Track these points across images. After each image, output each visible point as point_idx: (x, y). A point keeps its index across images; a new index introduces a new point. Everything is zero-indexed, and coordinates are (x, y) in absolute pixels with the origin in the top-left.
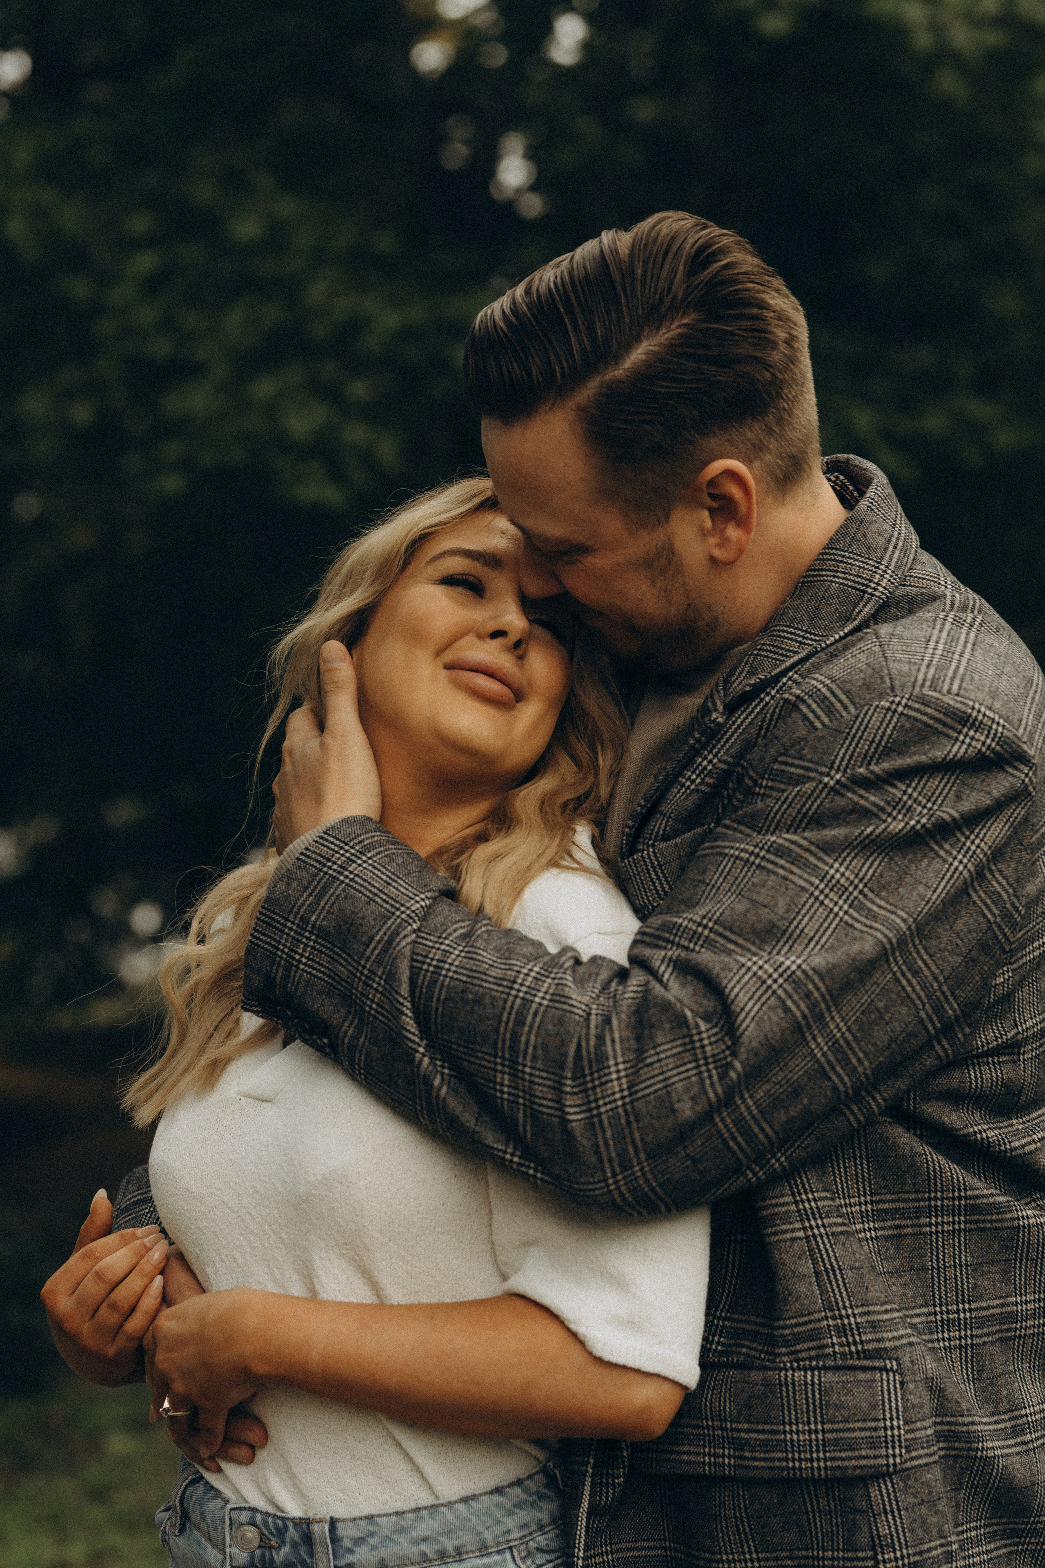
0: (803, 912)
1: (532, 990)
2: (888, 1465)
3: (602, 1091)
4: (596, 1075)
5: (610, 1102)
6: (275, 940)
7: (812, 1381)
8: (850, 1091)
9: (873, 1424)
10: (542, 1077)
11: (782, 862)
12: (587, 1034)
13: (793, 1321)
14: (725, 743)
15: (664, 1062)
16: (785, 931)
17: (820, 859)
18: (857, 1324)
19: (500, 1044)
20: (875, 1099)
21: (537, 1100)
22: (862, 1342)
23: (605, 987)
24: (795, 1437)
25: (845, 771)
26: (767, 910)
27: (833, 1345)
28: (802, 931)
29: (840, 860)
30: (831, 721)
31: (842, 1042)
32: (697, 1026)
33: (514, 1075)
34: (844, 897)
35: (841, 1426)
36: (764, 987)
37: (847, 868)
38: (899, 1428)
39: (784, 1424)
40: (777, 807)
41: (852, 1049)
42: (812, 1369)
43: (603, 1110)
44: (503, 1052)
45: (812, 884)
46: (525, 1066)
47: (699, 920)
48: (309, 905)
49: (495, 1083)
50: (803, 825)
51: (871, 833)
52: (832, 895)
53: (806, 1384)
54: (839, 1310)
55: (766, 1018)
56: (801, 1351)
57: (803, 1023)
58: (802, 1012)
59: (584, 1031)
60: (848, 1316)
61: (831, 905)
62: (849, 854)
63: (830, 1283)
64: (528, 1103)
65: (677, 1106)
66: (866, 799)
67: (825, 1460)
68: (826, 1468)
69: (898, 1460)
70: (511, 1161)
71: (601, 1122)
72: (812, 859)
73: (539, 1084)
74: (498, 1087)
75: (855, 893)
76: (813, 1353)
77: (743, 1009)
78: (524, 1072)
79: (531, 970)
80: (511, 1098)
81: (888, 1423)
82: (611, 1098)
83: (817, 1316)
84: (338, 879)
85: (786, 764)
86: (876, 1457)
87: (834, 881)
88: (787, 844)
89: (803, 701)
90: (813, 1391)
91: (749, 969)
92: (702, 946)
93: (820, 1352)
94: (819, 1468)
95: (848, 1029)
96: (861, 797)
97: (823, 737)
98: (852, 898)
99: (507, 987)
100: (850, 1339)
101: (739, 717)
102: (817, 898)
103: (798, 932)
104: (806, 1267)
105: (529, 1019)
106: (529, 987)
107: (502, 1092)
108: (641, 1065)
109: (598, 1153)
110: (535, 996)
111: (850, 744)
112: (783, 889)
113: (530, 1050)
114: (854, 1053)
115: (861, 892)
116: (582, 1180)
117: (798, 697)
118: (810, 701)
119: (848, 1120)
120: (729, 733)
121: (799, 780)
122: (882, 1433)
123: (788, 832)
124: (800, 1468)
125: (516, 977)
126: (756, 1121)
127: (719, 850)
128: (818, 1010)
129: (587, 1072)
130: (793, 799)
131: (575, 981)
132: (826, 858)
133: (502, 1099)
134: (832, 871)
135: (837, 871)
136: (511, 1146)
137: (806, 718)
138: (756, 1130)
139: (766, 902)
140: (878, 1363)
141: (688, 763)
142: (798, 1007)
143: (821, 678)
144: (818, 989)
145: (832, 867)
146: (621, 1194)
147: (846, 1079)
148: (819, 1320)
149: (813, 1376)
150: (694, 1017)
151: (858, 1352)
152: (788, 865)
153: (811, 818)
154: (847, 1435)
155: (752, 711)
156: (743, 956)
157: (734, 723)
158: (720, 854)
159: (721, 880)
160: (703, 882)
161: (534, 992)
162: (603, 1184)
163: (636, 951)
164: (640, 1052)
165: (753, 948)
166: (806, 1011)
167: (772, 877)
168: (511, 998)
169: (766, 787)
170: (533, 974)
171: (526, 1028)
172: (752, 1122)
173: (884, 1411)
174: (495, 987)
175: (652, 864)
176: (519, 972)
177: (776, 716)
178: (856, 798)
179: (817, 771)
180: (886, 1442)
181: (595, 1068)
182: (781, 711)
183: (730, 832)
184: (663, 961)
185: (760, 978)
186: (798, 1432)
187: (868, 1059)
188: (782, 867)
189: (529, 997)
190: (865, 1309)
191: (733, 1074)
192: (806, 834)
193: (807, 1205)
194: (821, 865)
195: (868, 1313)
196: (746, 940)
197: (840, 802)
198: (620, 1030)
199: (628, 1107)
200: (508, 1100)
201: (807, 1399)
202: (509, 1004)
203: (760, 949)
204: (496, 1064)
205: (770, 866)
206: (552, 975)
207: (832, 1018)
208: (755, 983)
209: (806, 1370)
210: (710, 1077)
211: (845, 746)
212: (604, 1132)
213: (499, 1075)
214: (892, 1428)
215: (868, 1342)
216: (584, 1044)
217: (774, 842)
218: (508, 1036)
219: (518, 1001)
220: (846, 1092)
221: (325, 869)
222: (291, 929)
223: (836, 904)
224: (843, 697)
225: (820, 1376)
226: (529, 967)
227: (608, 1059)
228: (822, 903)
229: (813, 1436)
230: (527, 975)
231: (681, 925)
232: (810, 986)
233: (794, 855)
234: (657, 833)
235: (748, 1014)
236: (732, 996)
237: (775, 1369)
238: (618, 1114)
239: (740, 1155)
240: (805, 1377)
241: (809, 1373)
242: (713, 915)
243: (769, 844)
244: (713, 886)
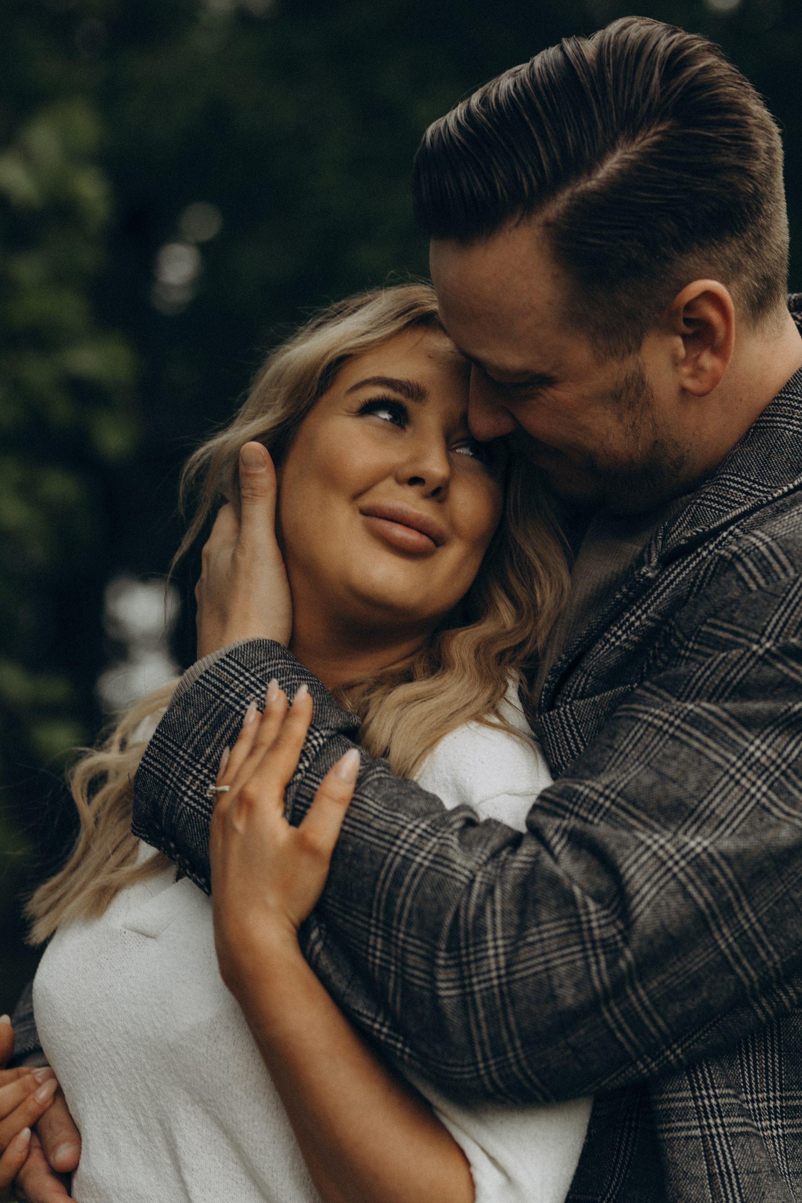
0: (716, 790)
1: (415, 848)
3: (477, 968)
4: (472, 950)
5: (485, 981)
6: (166, 768)
8: (757, 986)
10: (415, 946)
11: (698, 734)
12: (468, 902)
14: (656, 599)
15: (546, 943)
16: (693, 811)
17: (740, 734)
19: (375, 904)
20: (786, 993)
21: (410, 971)
23: (495, 855)
25: (777, 640)
26: (676, 786)
28: (713, 812)
29: (762, 737)
30: (767, 583)
31: (750, 934)
32: (586, 906)
33: (387, 939)
34: (764, 777)
36: (663, 869)
37: (769, 746)
40: (700, 673)
41: (761, 942)
43: (476, 988)
44: (378, 913)
45: (728, 761)
46: (399, 931)
47: (601, 789)
48: (204, 735)
49: (368, 946)
50: (726, 694)
52: (750, 774)
55: (663, 903)
57: (707, 912)
58: (706, 900)
59: (464, 899)
61: (748, 785)
62: (772, 732)
64: (399, 971)
65: (559, 992)
66: (797, 672)
70: (379, 1031)
71: (474, 1001)
72: (731, 734)
73: (412, 953)
74: (370, 950)
75: (777, 774)
77: (638, 892)
78: (397, 938)
79: (417, 826)
80: (383, 964)
82: (487, 976)
84: (233, 709)
85: (715, 626)
87: (753, 760)
88: (704, 714)
89: (739, 559)
91: (648, 848)
92: (601, 819)
95: (759, 920)
96: (793, 669)
97: (756, 601)
98: (772, 779)
99: (388, 842)
101: (672, 572)
102: (732, 777)
103: (708, 812)
104: (700, 1168)
105: (408, 879)
106: (412, 845)
107: (374, 956)
108: (521, 943)
109: (469, 1034)
110: (416, 855)
111: (785, 610)
112: (696, 764)
113: (405, 914)
114: (764, 946)
115: (783, 773)
116: (451, 1061)
117: (734, 554)
118: (746, 560)
119: (756, 1014)
120: (660, 589)
121: (726, 646)
123: (709, 701)
125: (400, 832)
126: (648, 1013)
127: (633, 713)
128: (724, 899)
129: (462, 944)
130: (718, 665)
131: (461, 843)
132: (746, 733)
133: (374, 964)
136: (382, 1015)
137: (740, 578)
138: (647, 1021)
139: (675, 776)
141: (614, 618)
142: (701, 893)
143: (761, 535)
144: (725, 875)
145: (752, 743)
146: (492, 1082)
147: (752, 973)
150: (583, 896)
152: (704, 738)
153: (735, 688)
155: (688, 566)
156: (644, 832)
157: (666, 578)
158: (633, 718)
159: (631, 746)
160: (611, 747)
161: (416, 851)
162: (472, 1068)
163: (533, 817)
164: (522, 928)
165: (657, 826)
166: (711, 899)
167: (686, 749)
168: (391, 855)
169: (692, 650)
170: (418, 831)
171: (403, 890)
172: (643, 1015)
174: (376, 841)
175: (568, 721)
176: (404, 827)
177: (710, 573)
178: (786, 671)
179: (746, 637)
181: (471, 941)
182: (715, 568)
183: (648, 695)
184: (556, 831)
185: (660, 858)
187: (779, 953)
188: (698, 740)
189: (410, 856)
191: (622, 964)
192: (727, 705)
193: (706, 1101)
194: (739, 740)
196: (651, 817)
197: (769, 673)
198: (503, 902)
199: (505, 988)
200: (380, 966)
202: (388, 861)
203: (665, 827)
204: (370, 925)
205: (684, 737)
206: (439, 834)
207: (742, 909)
208: (655, 863)
210: (598, 963)
211: (779, 612)
212: (476, 1012)
213: (372, 938)
216: (462, 913)
217: (692, 711)
218: (384, 896)
219: (398, 859)
220: (752, 987)
221: (222, 696)
222: (182, 758)
223: (754, 784)
224: (782, 557)
226: (416, 823)
227: (485, 933)
228: (738, 782)
230: (412, 831)
231: (582, 793)
232: (716, 872)
233: (711, 727)
234: (577, 689)
235: (643, 897)
236: (627, 876)
238: (493, 994)
239: (628, 1047)
242: (616, 786)
243: (685, 712)
244: (621, 753)
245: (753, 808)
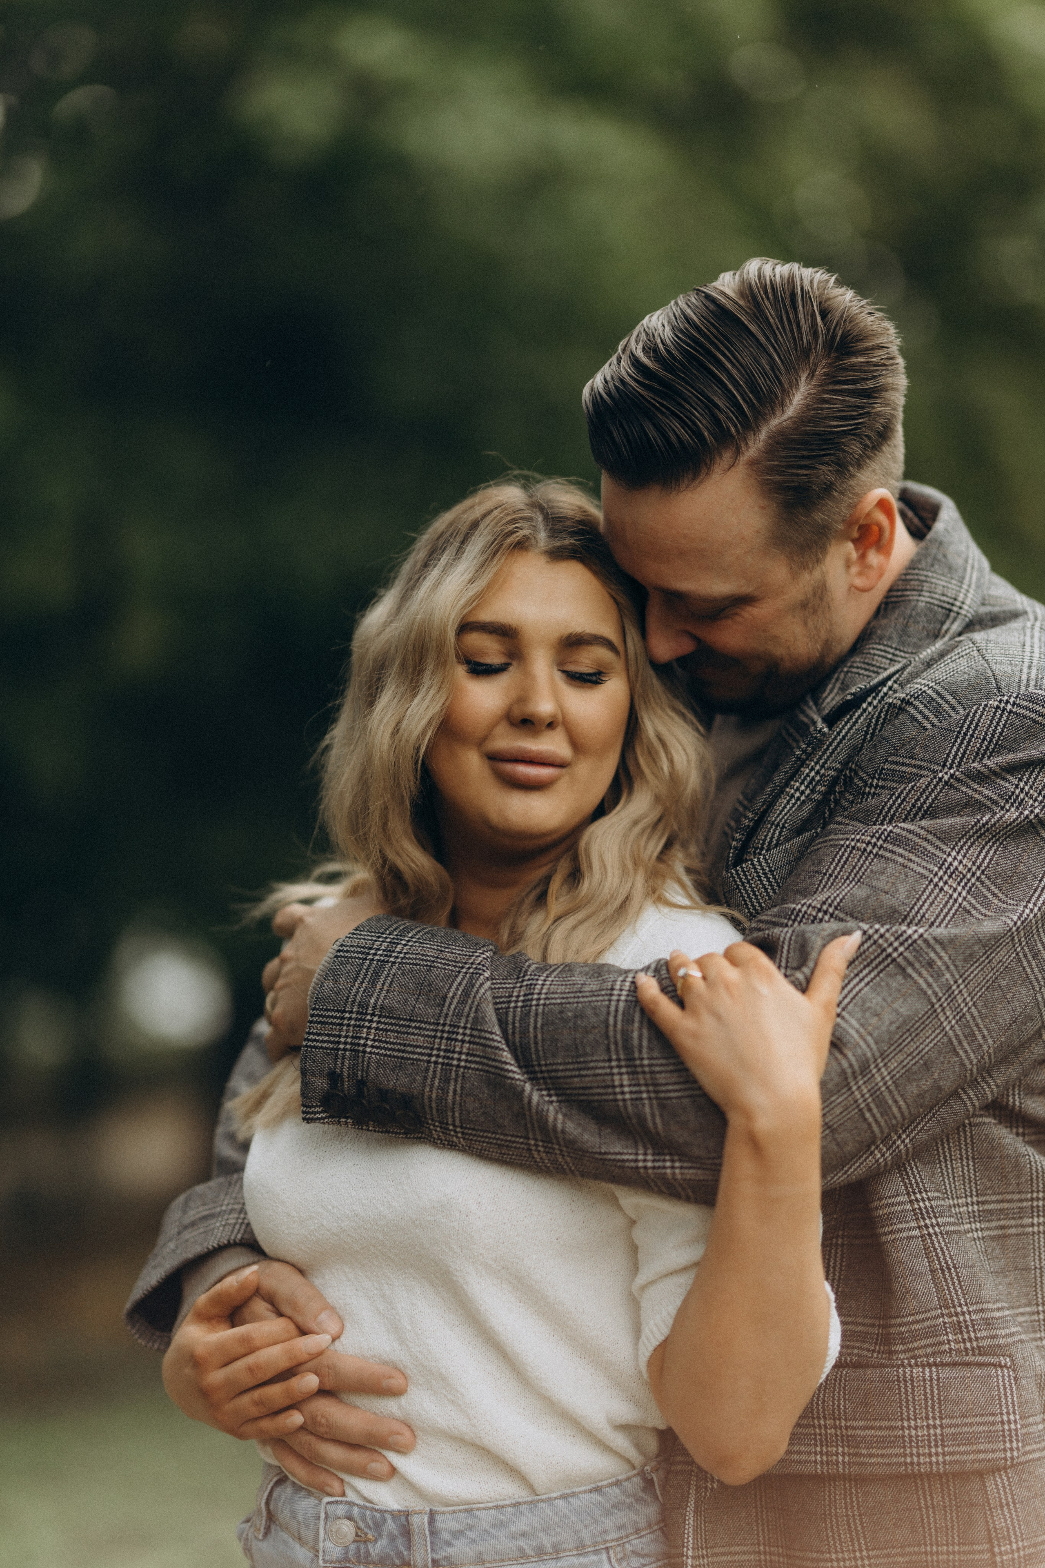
0: (923, 898)
2: (1006, 1459)
6: (334, 1036)
7: (931, 1376)
8: (975, 1070)
9: (991, 1419)
11: (901, 851)
13: (911, 1319)
14: (832, 753)
16: (906, 916)
17: (937, 847)
18: (972, 1321)
19: (612, 1048)
21: (662, 1088)
22: (977, 1339)
24: (913, 1432)
25: (959, 767)
26: (888, 896)
27: (949, 1341)
28: (923, 916)
29: (957, 848)
30: (940, 721)
31: (968, 1017)
33: (633, 1073)
34: (962, 884)
35: (959, 1421)
37: (964, 856)
38: (1015, 1422)
39: (902, 1420)
40: (891, 802)
41: (977, 1025)
42: (930, 1365)
45: (931, 871)
46: (642, 1059)
47: (819, 906)
49: (614, 1087)
50: (919, 816)
51: (987, 823)
52: (951, 881)
53: (924, 1380)
54: (954, 1307)
56: (917, 1348)
57: (930, 993)
60: (963, 1313)
61: (950, 892)
62: (965, 843)
63: (946, 1280)
64: (652, 1095)
66: (980, 793)
67: (944, 1454)
68: (944, 1462)
69: (1015, 1454)
72: (929, 848)
75: (973, 880)
76: (929, 1350)
78: (642, 1066)
80: (634, 1096)
81: (1005, 1418)
83: (933, 1313)
85: (896, 763)
86: (993, 1451)
87: (952, 869)
88: (904, 833)
89: (909, 703)
90: (931, 1386)
93: (936, 1349)
94: (937, 1463)
96: (975, 790)
97: (933, 737)
98: (970, 884)
99: (606, 995)
100: (966, 1336)
101: (843, 728)
102: (936, 885)
104: (922, 1265)
107: (623, 1093)
111: (962, 742)
112: (903, 877)
114: (980, 1030)
115: (978, 879)
117: (903, 700)
118: (916, 703)
119: (965, 1105)
120: (834, 744)
121: (912, 778)
122: (999, 1427)
123: (905, 821)
124: (919, 1464)
125: (613, 985)
126: (891, 1093)
127: (834, 843)
128: (943, 981)
130: (908, 794)
132: (943, 846)
133: (625, 1100)
134: (950, 859)
135: (955, 858)
137: (914, 720)
138: (890, 1102)
139: (886, 889)
140: (992, 1360)
141: (794, 776)
143: (924, 681)
144: (941, 960)
145: (949, 855)
147: (972, 1056)
148: (936, 1318)
149: (931, 1372)
151: (973, 1349)
152: (906, 854)
153: (928, 808)
154: (965, 1429)
155: (856, 722)
157: (838, 734)
158: (836, 846)
159: (838, 869)
160: (820, 871)
166: (930, 980)
167: (891, 865)
168: (613, 1003)
169: (877, 786)
171: (636, 1025)
172: (886, 1094)
173: (1001, 1406)
175: (764, 870)
177: (882, 720)
178: (971, 793)
179: (929, 769)
180: (1004, 1436)
182: (886, 715)
183: (843, 827)
186: (916, 1428)
188: (901, 856)
190: (979, 1307)
192: (923, 823)
193: (921, 1204)
194: (937, 853)
195: (982, 1311)
197: (954, 795)
200: (631, 1099)
201: (925, 1394)
204: (611, 1068)
205: (888, 855)
209: (923, 1366)
211: (957, 745)
213: (617, 1078)
214: (1009, 1422)
215: (983, 1338)
217: (891, 831)
219: (622, 1004)
221: (370, 957)
222: (350, 1019)
223: (955, 890)
224: (949, 698)
225: (937, 1372)
228: (941, 889)
229: (932, 1432)
231: (802, 911)
233: (910, 843)
234: (771, 841)
237: (893, 1366)
239: (875, 1127)
240: (923, 1372)
241: (927, 1369)
242: (833, 901)
243: (886, 833)
244: (831, 875)
245: (957, 911)
